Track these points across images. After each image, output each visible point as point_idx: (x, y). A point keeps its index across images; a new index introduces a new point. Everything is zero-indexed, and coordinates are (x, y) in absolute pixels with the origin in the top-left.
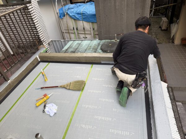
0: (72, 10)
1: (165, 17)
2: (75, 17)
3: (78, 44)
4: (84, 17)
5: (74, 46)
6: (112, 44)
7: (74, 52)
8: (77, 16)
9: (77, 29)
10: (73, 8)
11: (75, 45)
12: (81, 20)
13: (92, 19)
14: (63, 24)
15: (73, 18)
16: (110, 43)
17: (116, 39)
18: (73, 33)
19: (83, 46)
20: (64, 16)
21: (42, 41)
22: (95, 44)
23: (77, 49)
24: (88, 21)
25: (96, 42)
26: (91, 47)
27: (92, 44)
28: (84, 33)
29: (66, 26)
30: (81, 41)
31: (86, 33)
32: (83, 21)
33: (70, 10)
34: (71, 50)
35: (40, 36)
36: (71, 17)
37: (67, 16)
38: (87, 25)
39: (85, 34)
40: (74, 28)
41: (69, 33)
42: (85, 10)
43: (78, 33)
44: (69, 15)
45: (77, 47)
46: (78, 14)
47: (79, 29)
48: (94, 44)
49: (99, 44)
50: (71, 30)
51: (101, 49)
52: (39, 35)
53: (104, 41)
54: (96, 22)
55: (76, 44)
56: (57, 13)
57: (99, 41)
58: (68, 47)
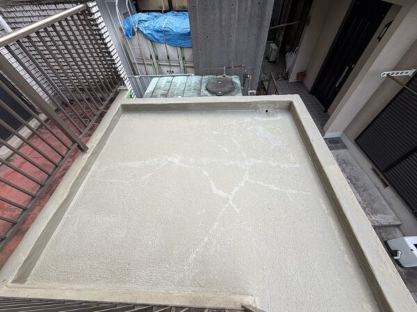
0: (146, 24)
1: (274, 42)
2: (154, 37)
3: (168, 82)
4: (167, 37)
5: (162, 86)
6: (222, 82)
8: (157, 36)
9: (157, 58)
10: (146, 21)
11: (163, 84)
12: (162, 42)
13: (182, 41)
15: (149, 39)
16: (219, 81)
17: (225, 75)
19: (178, 85)
20: (134, 34)
22: (195, 83)
23: (170, 91)
24: (175, 45)
25: (194, 79)
26: (190, 86)
27: (191, 82)
28: (168, 64)
29: (139, 52)
30: (172, 77)
31: (171, 64)
32: (166, 44)
33: (142, 25)
36: (145, 36)
37: (139, 34)
38: (173, 52)
39: (170, 66)
40: (151, 56)
42: (167, 26)
43: (159, 65)
44: (142, 32)
45: (168, 87)
46: (157, 31)
47: (160, 57)
48: (193, 82)
49: (201, 82)
50: (146, 59)
51: (207, 89)
52: (117, 68)
53: (207, 77)
54: (191, 47)
55: (165, 82)
56: (120, 29)
57: (199, 77)
58: (154, 87)
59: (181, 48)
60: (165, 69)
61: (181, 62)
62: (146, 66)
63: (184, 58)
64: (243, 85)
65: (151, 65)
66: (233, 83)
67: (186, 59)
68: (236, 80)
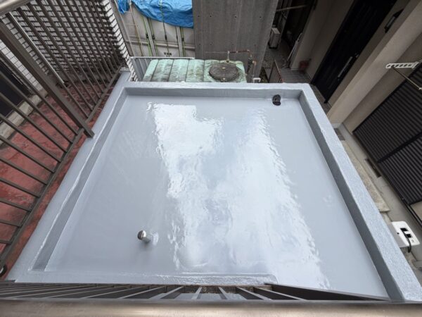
1: (277, 27)
2: (150, 13)
3: (168, 65)
4: (165, 15)
5: (163, 69)
6: (227, 67)
7: (167, 80)
8: (154, 12)
9: (153, 38)
11: (164, 67)
12: (160, 20)
13: (182, 20)
14: (127, 26)
15: (145, 16)
16: (223, 66)
17: (228, 60)
18: (147, 45)
19: (179, 69)
20: (128, 9)
21: (124, 59)
22: (198, 67)
23: (171, 75)
24: (174, 25)
25: (196, 63)
26: (192, 70)
27: (193, 66)
28: (165, 45)
29: (134, 30)
31: (169, 45)
32: (164, 22)
34: (161, 76)
35: (119, 49)
37: (134, 9)
38: (172, 32)
39: (168, 47)
40: (147, 35)
41: (139, 44)
42: (166, 1)
43: (156, 46)
46: (155, 7)
47: (156, 37)
49: (203, 66)
50: (142, 38)
51: (210, 75)
53: (209, 61)
54: (192, 28)
57: (201, 61)
58: (154, 69)
59: (180, 27)
60: (162, 51)
61: (180, 44)
62: (142, 46)
63: (183, 40)
64: (247, 70)
66: (237, 69)
67: (186, 40)
68: (240, 66)
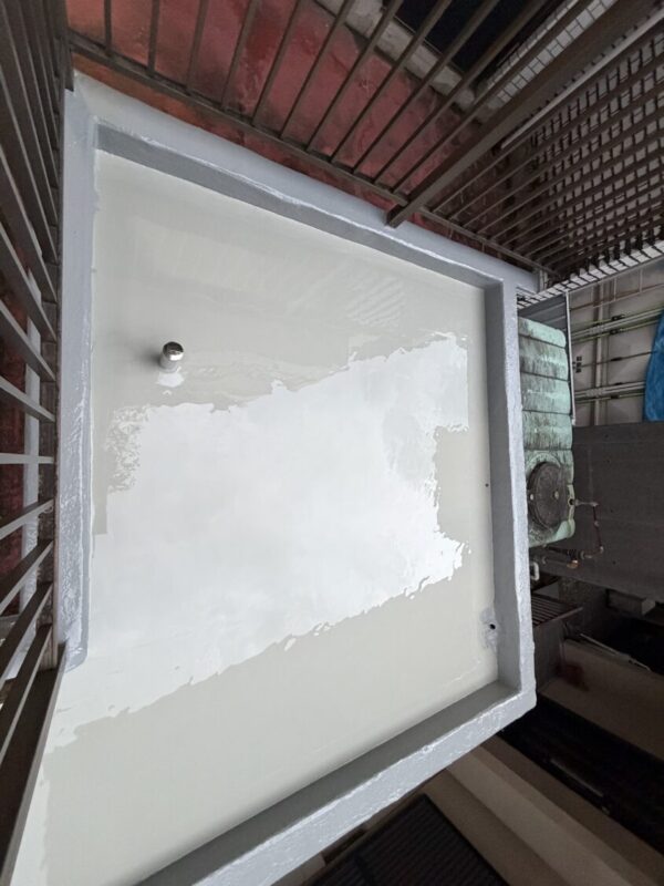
5: (545, 359)
6: (559, 501)
7: (523, 370)
9: (613, 332)
11: (551, 360)
13: (660, 394)
16: (561, 491)
17: (577, 503)
19: (549, 395)
22: (555, 435)
23: (533, 378)
24: (648, 375)
25: (563, 431)
28: (599, 360)
30: (566, 377)
31: (599, 368)
32: (652, 353)
34: (531, 355)
38: (630, 371)
40: (619, 318)
45: (542, 371)
47: (617, 339)
48: (557, 430)
49: (558, 448)
51: (539, 465)
53: (570, 460)
55: (555, 361)
57: (569, 442)
58: (543, 338)
59: (643, 390)
60: (585, 352)
61: (604, 391)
62: (592, 308)
63: (614, 397)
64: (552, 547)
65: (596, 318)
66: (556, 525)
67: (615, 404)
68: (563, 532)
